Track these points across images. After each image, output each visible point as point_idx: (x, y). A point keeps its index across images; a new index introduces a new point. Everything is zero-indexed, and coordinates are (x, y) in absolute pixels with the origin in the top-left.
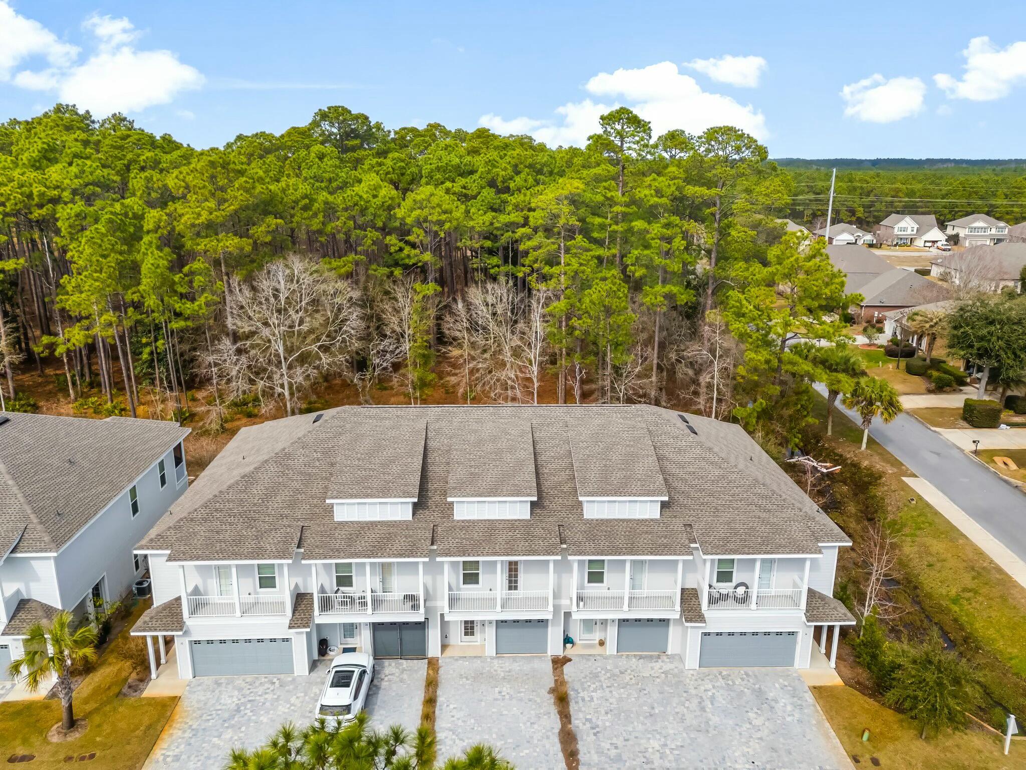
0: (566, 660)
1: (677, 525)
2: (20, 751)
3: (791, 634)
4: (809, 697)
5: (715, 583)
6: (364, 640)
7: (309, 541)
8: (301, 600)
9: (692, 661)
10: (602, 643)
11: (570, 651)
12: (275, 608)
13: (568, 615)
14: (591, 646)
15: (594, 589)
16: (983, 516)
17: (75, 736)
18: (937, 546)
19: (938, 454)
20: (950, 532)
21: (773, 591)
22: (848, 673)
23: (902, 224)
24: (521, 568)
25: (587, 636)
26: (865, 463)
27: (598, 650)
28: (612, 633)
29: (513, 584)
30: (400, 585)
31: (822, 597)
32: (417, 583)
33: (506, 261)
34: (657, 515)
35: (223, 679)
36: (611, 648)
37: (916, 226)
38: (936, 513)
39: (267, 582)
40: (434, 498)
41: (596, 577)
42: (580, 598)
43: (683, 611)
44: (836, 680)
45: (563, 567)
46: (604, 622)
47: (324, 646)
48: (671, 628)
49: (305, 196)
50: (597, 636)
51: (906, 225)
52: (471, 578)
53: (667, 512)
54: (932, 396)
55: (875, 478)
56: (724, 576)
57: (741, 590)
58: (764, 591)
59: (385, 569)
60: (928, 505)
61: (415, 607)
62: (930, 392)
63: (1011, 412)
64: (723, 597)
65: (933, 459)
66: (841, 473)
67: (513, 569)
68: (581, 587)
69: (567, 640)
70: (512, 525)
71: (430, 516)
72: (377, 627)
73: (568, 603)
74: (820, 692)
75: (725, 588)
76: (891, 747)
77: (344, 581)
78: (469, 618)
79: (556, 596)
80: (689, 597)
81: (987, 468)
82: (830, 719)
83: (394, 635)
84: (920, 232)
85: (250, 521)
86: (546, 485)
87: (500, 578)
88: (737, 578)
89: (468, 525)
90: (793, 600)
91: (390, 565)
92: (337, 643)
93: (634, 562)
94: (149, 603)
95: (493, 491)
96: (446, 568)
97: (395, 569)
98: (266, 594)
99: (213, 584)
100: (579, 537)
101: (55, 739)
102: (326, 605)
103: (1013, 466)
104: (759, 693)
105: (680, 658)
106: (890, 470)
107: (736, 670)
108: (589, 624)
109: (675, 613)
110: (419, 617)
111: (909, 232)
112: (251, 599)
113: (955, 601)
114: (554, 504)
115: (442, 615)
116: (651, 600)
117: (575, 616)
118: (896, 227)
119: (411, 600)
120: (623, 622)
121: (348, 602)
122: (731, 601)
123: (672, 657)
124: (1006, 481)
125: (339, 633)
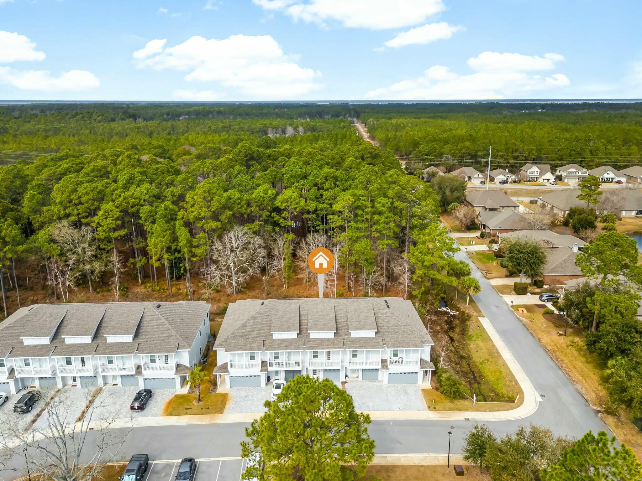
0: (346, 382)
1: (380, 339)
2: (188, 407)
3: (416, 373)
4: (420, 392)
5: (392, 357)
6: (282, 375)
7: (266, 345)
8: (264, 363)
9: (385, 382)
10: (357, 377)
11: (347, 379)
12: (256, 366)
13: (346, 368)
14: (354, 378)
15: (354, 360)
16: (502, 333)
17: (201, 403)
18: (481, 344)
19: (497, 307)
20: (488, 339)
21: (411, 360)
22: (434, 385)
23: (531, 170)
24: (331, 353)
25: (353, 375)
26: (467, 311)
27: (357, 379)
28: (361, 373)
29: (329, 358)
30: (294, 359)
31: (426, 362)
32: (299, 358)
33: (323, 224)
34: (374, 336)
35: (239, 388)
36: (360, 378)
37: (539, 171)
38: (485, 332)
39: (252, 358)
40: (304, 331)
41: (355, 356)
42: (350, 362)
43: (382, 366)
44: (430, 387)
45: (344, 353)
46: (358, 370)
47: (269, 379)
48: (379, 372)
49: (239, 199)
50: (356, 375)
51: (534, 170)
52: (316, 356)
53: (377, 335)
54: (507, 279)
55: (469, 317)
56: (395, 355)
57: (401, 359)
58: (408, 360)
59: (289, 353)
60: (484, 329)
61: (299, 365)
62: (507, 277)
63: (536, 287)
64: (395, 362)
65: (494, 309)
66: (458, 315)
67: (329, 353)
68: (350, 359)
69: (346, 376)
70: (328, 339)
71: (303, 337)
72: (286, 372)
73: (346, 364)
74: (424, 391)
75: (396, 359)
76: (441, 404)
77: (276, 357)
78: (315, 368)
79: (342, 362)
80: (384, 362)
81: (514, 313)
82: (425, 397)
83: (291, 375)
84: (542, 174)
85: (247, 339)
86: (339, 326)
87: (325, 356)
88: (399, 355)
89: (314, 340)
90: (416, 362)
91: (290, 352)
92: (273, 378)
93: (367, 351)
94: (216, 365)
95: (322, 329)
96: (308, 353)
97: (292, 354)
98: (252, 362)
99: (236, 359)
100: (349, 343)
101: (196, 404)
102: (271, 365)
103: (525, 312)
104: (405, 391)
105: (382, 381)
106: (475, 314)
107: (399, 385)
108: (353, 371)
109: (379, 367)
110: (299, 368)
111: (535, 174)
112: (247, 363)
113: (481, 363)
114: (341, 333)
115: (307, 368)
116: (373, 363)
117: (348, 368)
118: (528, 171)
119: (297, 363)
120: (364, 370)
121: (277, 364)
122: (397, 363)
123: (379, 381)
124: (519, 319)
125: (274, 374)
